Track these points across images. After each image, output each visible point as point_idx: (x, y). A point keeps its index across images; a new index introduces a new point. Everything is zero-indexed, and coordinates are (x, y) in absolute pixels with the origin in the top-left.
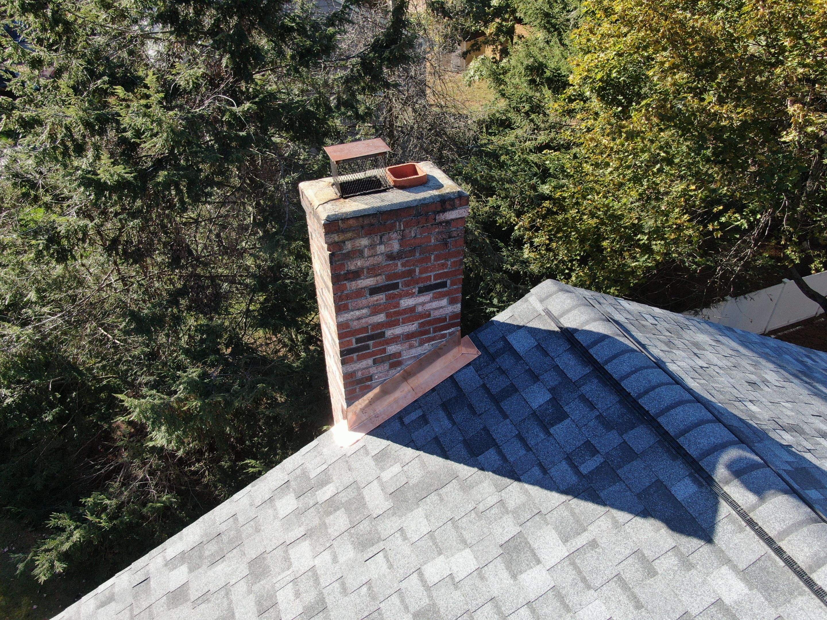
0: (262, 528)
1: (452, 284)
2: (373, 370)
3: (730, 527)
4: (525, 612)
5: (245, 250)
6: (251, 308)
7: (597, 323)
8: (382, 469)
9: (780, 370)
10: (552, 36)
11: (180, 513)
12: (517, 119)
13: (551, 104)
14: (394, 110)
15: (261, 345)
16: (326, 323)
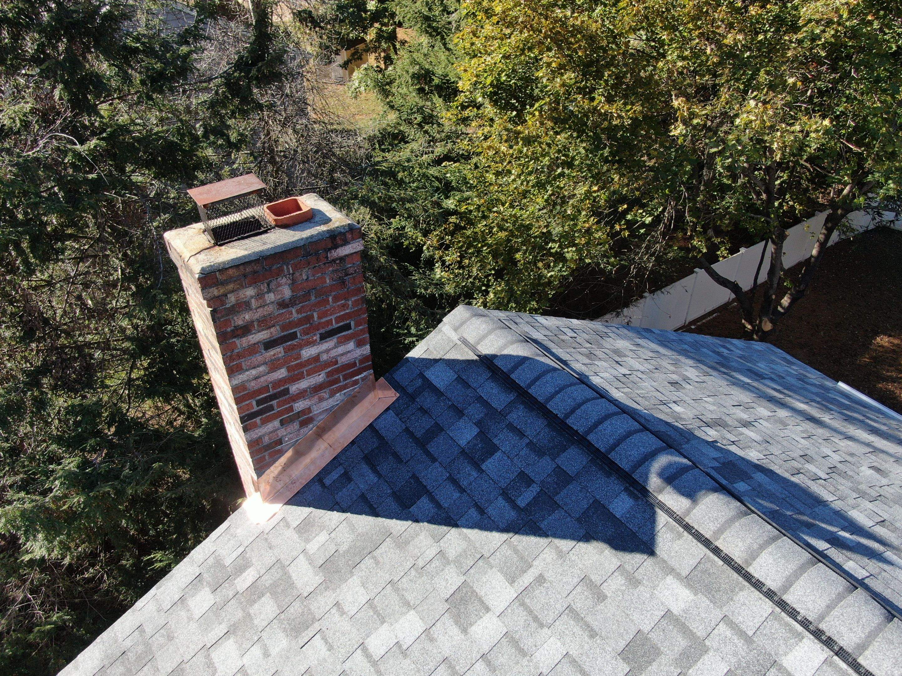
0: (176, 635)
1: (357, 325)
2: (282, 432)
3: (669, 536)
4: (480, 666)
5: (116, 310)
6: (133, 376)
7: (515, 346)
8: (308, 541)
9: (699, 365)
10: (436, 40)
11: (78, 631)
12: (410, 132)
13: (444, 113)
14: (272, 133)
15: (152, 417)
16: (219, 388)
